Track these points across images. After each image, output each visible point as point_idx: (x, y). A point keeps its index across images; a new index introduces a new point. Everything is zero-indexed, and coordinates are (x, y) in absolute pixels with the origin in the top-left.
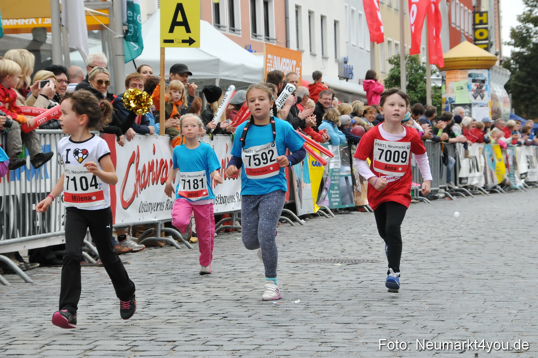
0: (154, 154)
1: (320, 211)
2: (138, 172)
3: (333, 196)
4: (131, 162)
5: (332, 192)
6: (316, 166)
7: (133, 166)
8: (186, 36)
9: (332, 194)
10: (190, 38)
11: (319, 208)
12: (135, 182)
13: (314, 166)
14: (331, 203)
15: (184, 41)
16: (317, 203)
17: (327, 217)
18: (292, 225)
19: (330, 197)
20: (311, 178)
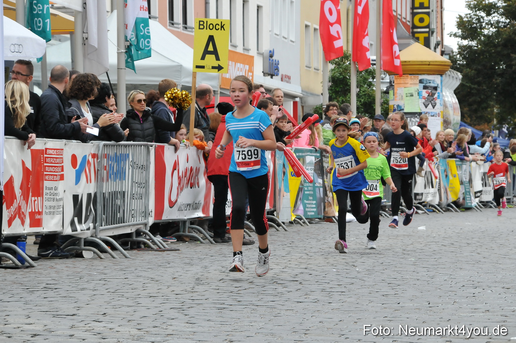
0: (187, 162)
1: (296, 219)
2: (179, 178)
3: (307, 206)
4: (174, 169)
5: (306, 201)
6: (294, 176)
7: (176, 172)
8: (216, 64)
9: (307, 203)
10: (219, 65)
11: (295, 216)
12: (178, 186)
13: (292, 176)
14: (305, 212)
15: (213, 68)
16: (294, 211)
17: (301, 225)
18: (278, 230)
19: (305, 207)
20: (290, 188)
